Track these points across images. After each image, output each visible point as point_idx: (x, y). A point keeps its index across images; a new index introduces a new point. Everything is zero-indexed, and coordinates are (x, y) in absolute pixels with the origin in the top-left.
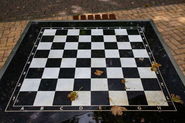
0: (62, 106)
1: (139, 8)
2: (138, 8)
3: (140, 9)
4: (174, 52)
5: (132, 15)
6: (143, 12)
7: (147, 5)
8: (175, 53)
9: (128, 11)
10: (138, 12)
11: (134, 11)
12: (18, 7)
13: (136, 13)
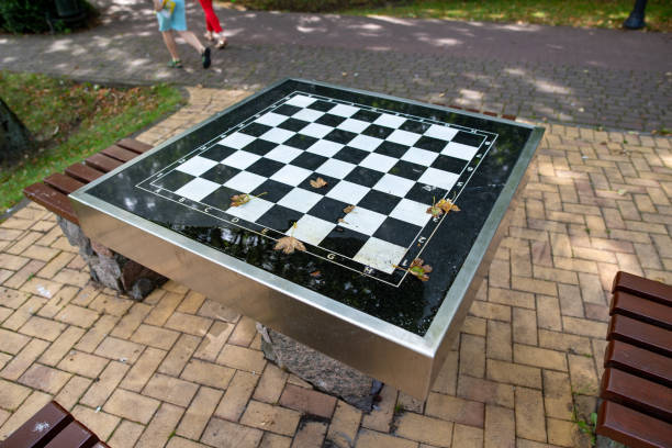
0: (211, 207)
1: (637, 133)
2: (631, 132)
3: (638, 137)
4: (661, 262)
5: (604, 144)
6: (641, 146)
7: (665, 130)
8: (663, 265)
9: (596, 133)
10: (625, 142)
11: (617, 136)
12: (344, 74)
13: (617, 143)
